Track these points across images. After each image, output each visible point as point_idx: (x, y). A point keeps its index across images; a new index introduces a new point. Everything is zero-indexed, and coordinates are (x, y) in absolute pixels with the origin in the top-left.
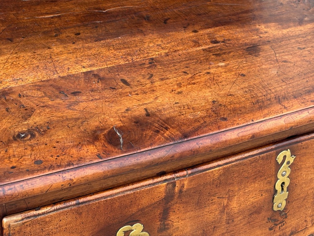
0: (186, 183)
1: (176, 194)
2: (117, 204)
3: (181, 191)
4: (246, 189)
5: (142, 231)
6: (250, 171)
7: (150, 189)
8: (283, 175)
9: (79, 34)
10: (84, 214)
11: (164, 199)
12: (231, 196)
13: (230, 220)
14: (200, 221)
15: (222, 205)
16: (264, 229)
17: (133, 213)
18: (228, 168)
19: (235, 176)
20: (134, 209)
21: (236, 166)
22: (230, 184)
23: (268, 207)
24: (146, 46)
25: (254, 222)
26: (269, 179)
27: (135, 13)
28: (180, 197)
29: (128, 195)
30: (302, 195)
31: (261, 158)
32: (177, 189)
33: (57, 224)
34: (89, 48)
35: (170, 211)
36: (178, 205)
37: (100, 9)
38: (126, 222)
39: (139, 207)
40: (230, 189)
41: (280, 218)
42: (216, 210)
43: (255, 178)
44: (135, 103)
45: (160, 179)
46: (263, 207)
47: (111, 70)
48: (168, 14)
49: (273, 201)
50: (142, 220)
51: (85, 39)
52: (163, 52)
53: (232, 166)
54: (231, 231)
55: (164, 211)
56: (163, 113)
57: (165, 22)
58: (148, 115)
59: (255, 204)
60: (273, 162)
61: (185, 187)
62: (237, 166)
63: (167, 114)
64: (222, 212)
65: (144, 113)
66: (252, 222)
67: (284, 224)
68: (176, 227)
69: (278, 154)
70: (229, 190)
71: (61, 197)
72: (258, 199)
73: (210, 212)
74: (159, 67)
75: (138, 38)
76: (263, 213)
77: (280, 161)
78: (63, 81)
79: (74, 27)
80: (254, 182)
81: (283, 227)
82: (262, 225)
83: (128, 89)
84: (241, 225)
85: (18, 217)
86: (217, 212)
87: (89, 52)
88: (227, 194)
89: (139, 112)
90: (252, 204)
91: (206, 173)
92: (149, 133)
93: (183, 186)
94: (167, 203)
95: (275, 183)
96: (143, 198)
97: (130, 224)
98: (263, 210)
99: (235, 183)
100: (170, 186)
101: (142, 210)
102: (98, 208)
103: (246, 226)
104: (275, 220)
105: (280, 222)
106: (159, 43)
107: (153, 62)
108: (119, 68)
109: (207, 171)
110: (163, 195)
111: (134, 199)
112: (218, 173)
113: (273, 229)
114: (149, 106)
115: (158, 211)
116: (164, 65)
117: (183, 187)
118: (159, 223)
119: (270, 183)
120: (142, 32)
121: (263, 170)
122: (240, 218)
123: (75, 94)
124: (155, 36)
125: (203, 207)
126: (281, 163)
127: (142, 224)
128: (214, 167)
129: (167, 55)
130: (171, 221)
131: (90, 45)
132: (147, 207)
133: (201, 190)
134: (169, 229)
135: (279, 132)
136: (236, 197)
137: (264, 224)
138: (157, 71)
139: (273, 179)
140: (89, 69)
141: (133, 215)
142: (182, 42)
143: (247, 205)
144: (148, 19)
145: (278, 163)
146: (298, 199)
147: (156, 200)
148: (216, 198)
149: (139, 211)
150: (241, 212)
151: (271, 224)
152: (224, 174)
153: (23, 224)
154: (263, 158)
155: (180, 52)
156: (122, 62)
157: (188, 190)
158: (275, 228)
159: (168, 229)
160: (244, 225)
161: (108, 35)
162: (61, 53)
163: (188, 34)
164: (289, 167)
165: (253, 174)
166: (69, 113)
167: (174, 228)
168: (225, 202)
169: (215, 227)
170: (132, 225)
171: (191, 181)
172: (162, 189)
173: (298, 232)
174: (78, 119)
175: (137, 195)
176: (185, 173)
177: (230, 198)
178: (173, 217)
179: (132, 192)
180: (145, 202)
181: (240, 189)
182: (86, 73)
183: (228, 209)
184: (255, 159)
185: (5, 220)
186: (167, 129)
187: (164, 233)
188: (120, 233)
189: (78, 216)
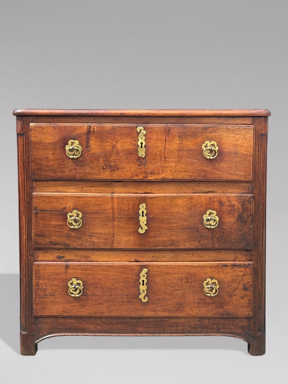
0: (95, 127)
1: (91, 131)
2: (68, 129)
3: (93, 131)
4: (123, 140)
5: (79, 145)
7: (81, 126)
8: (142, 139)
10: (56, 129)
13: (118, 153)
14: (103, 148)
16: (135, 164)
17: (75, 135)
18: (114, 127)
19: (118, 131)
20: (75, 133)
22: (116, 135)
23: (136, 153)
26: (134, 139)
28: (93, 133)
29: (73, 126)
30: (153, 153)
32: (92, 129)
35: (90, 139)
36: (93, 137)
38: (72, 138)
39: (77, 133)
40: (116, 137)
41: (143, 161)
43: (128, 136)
45: (85, 124)
46: (133, 152)
49: (138, 151)
50: (78, 139)
53: (116, 126)
54: (119, 160)
55: (87, 138)
59: (129, 149)
60: (135, 130)
61: (95, 129)
62: (118, 127)
64: (113, 148)
66: (129, 158)
68: (93, 147)
69: (137, 127)
72: (130, 147)
73: (107, 146)
76: (134, 156)
77: (139, 131)
80: (127, 138)
81: (145, 167)
82: (134, 162)
84: (123, 158)
85: (35, 124)
86: (111, 147)
88: (114, 139)
91: (104, 126)
94: (88, 135)
95: (138, 142)
96: (78, 129)
98: (133, 154)
99: (118, 135)
100: (89, 127)
101: (78, 135)
103: (126, 160)
105: (144, 164)
110: (86, 131)
111: (75, 129)
115: (85, 138)
118: (85, 143)
119: (135, 141)
121: (131, 133)
122: (122, 154)
125: (104, 142)
126: (139, 132)
127: (78, 141)
130: (90, 144)
132: (80, 134)
133: (102, 133)
136: (119, 142)
139: (136, 139)
143: (125, 148)
145: (138, 132)
146: (151, 154)
147: (83, 132)
148: (109, 139)
150: (122, 151)
151: (138, 163)
152: (112, 129)
153: (36, 126)
154: (130, 127)
157: (97, 131)
158: (141, 166)
159: (89, 147)
160: (125, 158)
164: (144, 135)
168: (114, 143)
169: (110, 154)
170: (74, 140)
171: (97, 127)
172: (86, 128)
173: (155, 174)
175: (76, 127)
177: (117, 142)
178: (91, 142)
180: (79, 131)
181: (120, 139)
183: (116, 147)
185: (31, 124)
187: (88, 149)
188: (70, 142)
189: (54, 129)
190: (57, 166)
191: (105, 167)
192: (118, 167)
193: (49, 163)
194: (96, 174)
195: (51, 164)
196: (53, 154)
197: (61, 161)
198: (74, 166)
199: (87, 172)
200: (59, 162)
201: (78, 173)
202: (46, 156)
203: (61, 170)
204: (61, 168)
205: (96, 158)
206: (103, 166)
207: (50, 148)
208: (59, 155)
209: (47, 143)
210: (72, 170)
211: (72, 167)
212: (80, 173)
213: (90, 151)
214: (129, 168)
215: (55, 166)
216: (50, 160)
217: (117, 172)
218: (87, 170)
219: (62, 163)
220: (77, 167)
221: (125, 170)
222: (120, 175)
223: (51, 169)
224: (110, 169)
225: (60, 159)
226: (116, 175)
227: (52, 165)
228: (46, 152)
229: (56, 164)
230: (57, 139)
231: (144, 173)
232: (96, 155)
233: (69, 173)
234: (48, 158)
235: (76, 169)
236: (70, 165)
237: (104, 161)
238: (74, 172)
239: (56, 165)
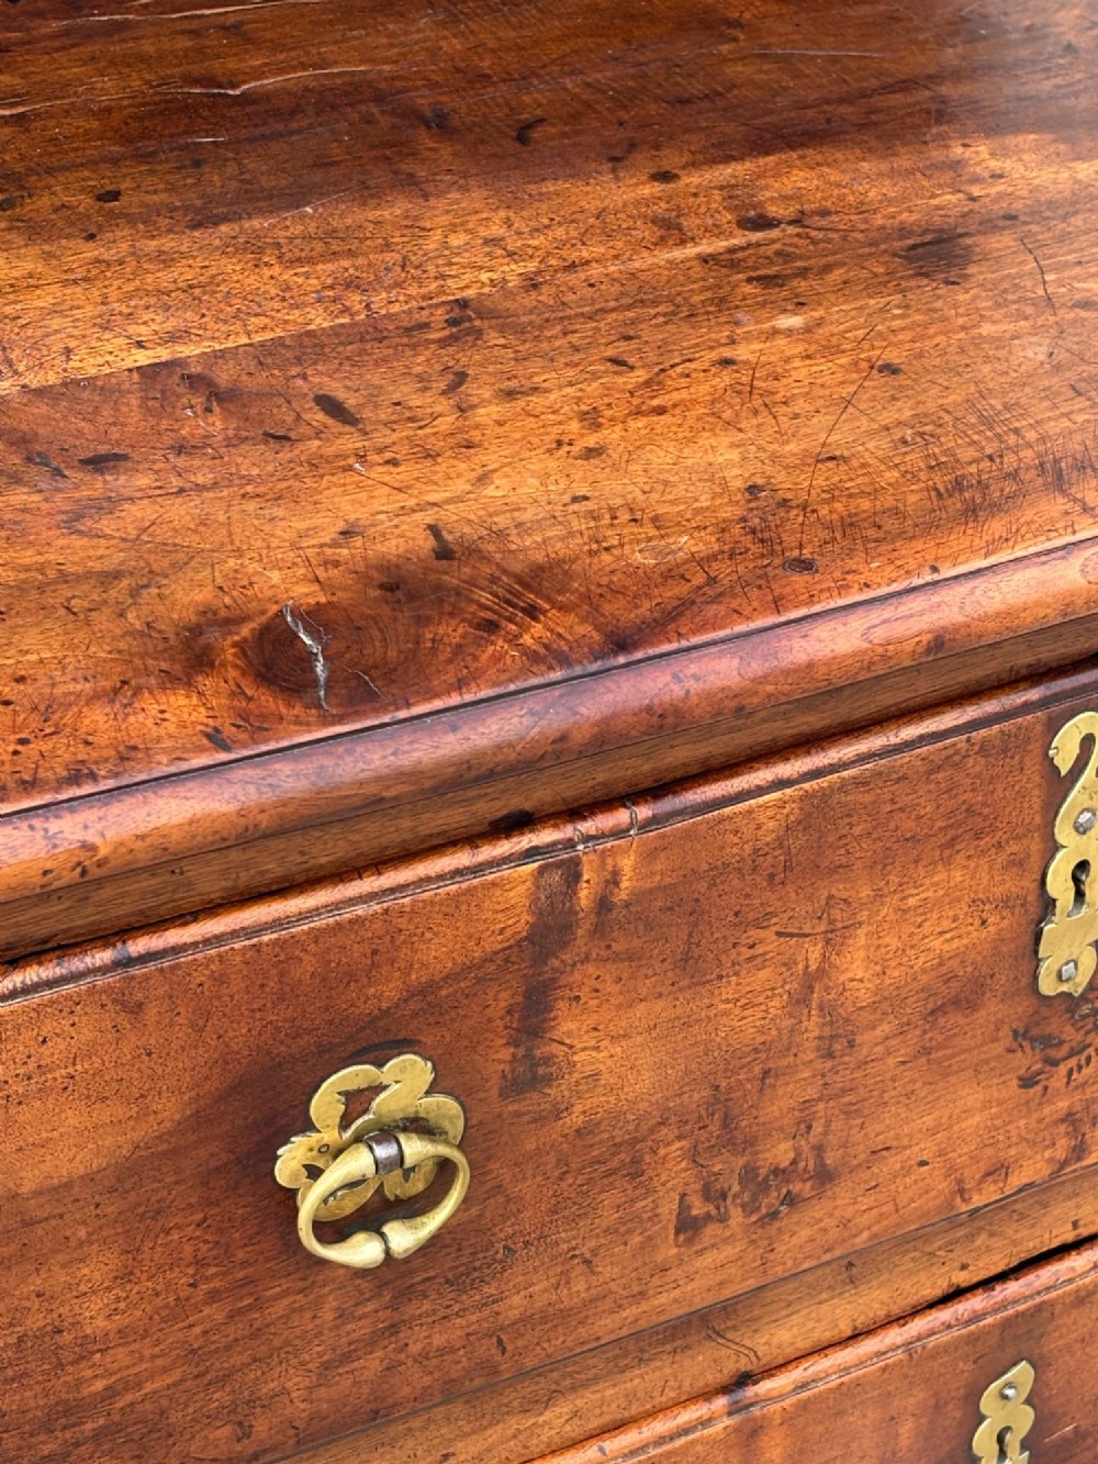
0: (627, 864)
1: (582, 915)
2: (309, 964)
3: (603, 904)
4: (907, 892)
5: (428, 1093)
6: (928, 809)
7: (458, 894)
8: (1081, 830)
9: (114, 195)
10: (151, 1013)
11: (526, 938)
12: (840, 925)
13: (838, 1040)
14: (696, 1043)
15: (801, 966)
16: (995, 1081)
17: (384, 1006)
18: (824, 796)
19: (857, 830)
20: (388, 991)
21: (858, 782)
22: (834, 870)
23: (1016, 978)
24: (432, 244)
25: (950, 1051)
26: (1015, 849)
27: (379, 98)
28: (599, 930)
29: (358, 922)
31: (977, 748)
32: (585, 895)
33: (29, 1057)
34: (165, 260)
35: (556, 999)
36: (591, 969)
37: (211, 81)
38: (351, 1048)
39: (414, 977)
40: (834, 892)
41: (1068, 1028)
42: (769, 993)
43: (952, 842)
44: (384, 501)
45: (504, 847)
46: (992, 976)
47: (265, 354)
48: (534, 99)
49: (1036, 952)
50: (429, 1040)
51: (145, 220)
52: (513, 271)
53: (843, 786)
54: (844, 1091)
55: (528, 995)
56: (516, 542)
57: (523, 135)
58: (444, 553)
59: (955, 963)
60: (1033, 765)
61: (625, 884)
62: (864, 784)
63: (530, 548)
64: (800, 1000)
65: (427, 543)
66: (939, 1047)
67: (1089, 1060)
68: (588, 1070)
69: (1053, 727)
70: (831, 897)
71: (42, 931)
72: (965, 941)
73: (743, 1001)
74: (494, 338)
75: (394, 210)
76: (992, 1009)
77: (1064, 759)
78: (41, 409)
79: (92, 164)
80: (947, 862)
81: (1084, 1071)
82: (987, 1062)
83: (349, 441)
84: (891, 1061)
86: (776, 1002)
87: (165, 278)
88: (820, 918)
89: (404, 539)
90: (941, 964)
91: (722, 820)
92: (452, 631)
93: (614, 880)
94: (541, 959)
95: (1047, 867)
96: (428, 935)
97: (372, 1056)
98: (988, 995)
99: (859, 864)
100: (556, 877)
101: (425, 991)
102: (220, 980)
103: (911, 1069)
104: (1047, 1041)
105: (1072, 1049)
106: (496, 230)
107: (465, 319)
108: (308, 347)
109: (727, 811)
110: (522, 921)
111: (384, 939)
112: (778, 817)
113: (1037, 1083)
114: (450, 516)
115: (502, 999)
116: (521, 331)
117: (616, 884)
118: (506, 1054)
119: (1018, 863)
120: (411, 181)
121: (985, 804)
122: (885, 1028)
123: (97, 463)
124: (477, 197)
125: (708, 977)
126: (1071, 771)
127: (426, 1058)
128: (760, 791)
129: (532, 283)
130: (562, 1043)
131: (167, 243)
132: (449, 977)
133: (697, 900)
134: (555, 1083)
135: (1060, 620)
136: (861, 932)
137: (998, 1058)
138: (488, 358)
139: (1035, 845)
140: (164, 354)
141: (385, 1013)
142: (604, 225)
143: (916, 968)
144: (440, 124)
145: (1057, 769)
147: (492, 944)
148: (769, 934)
149: (413, 996)
150: (886, 1002)
151: (1027, 1060)
152: (804, 823)
154: (984, 749)
155: (596, 271)
156: (319, 320)
157: (639, 896)
158: (1047, 1079)
159: (548, 1080)
160: (904, 1063)
161: (254, 199)
162: (32, 283)
163: (632, 191)
165: (939, 824)
166: (71, 552)
167: (576, 1076)
168: (814, 952)
169: (766, 1073)
170: (380, 1064)
171: (650, 855)
172: (518, 895)
174: (117, 575)
175: (402, 922)
176: (622, 816)
177: (834, 938)
178: (568, 1025)
179: (376, 907)
180: (437, 953)
181: (879, 895)
182: (149, 373)
183: (827, 989)
184: (951, 751)
186: (532, 612)
187: (532, 1103)
188: (325, 1103)
189: (124, 1020)
190: (176, 1375)
191: (698, 1208)
192: (830, 1159)
193: (79, 1383)
194: (608, 1303)
195: (99, 1385)
196: (125, 1276)
197: (217, 1313)
198: (370, 1307)
199: (514, 1314)
200: (198, 1330)
201: (425, 1355)
202: (35, 1322)
203: (221, 1396)
204: (224, 1379)
205: (615, 1162)
206: (684, 1206)
207: (82, 1233)
208: (200, 1263)
209: (37, 1193)
210: (347, 1358)
211: (349, 1327)
212: (442, 1352)
213: (557, 1113)
214: (932, 1132)
215: (148, 1388)
216: (88, 1347)
217: (817, 1210)
218: (517, 1300)
219: (239, 1329)
220: (412, 1309)
221: (894, 1162)
222: (844, 1224)
223: (97, 1436)
224: (749, 1209)
225: (213, 1297)
226: (805, 1233)
227: (111, 1393)
228: (37, 1282)
229: (160, 1362)
230: (169, 1110)
231: (1062, 1128)
232: (619, 1135)
233: (323, 1392)
234: (67, 1337)
235: (393, 1329)
236: (327, 1315)
237: (694, 1156)
238: (372, 1364)
239: (165, 1370)
